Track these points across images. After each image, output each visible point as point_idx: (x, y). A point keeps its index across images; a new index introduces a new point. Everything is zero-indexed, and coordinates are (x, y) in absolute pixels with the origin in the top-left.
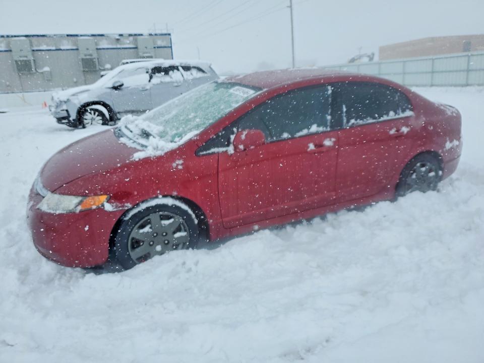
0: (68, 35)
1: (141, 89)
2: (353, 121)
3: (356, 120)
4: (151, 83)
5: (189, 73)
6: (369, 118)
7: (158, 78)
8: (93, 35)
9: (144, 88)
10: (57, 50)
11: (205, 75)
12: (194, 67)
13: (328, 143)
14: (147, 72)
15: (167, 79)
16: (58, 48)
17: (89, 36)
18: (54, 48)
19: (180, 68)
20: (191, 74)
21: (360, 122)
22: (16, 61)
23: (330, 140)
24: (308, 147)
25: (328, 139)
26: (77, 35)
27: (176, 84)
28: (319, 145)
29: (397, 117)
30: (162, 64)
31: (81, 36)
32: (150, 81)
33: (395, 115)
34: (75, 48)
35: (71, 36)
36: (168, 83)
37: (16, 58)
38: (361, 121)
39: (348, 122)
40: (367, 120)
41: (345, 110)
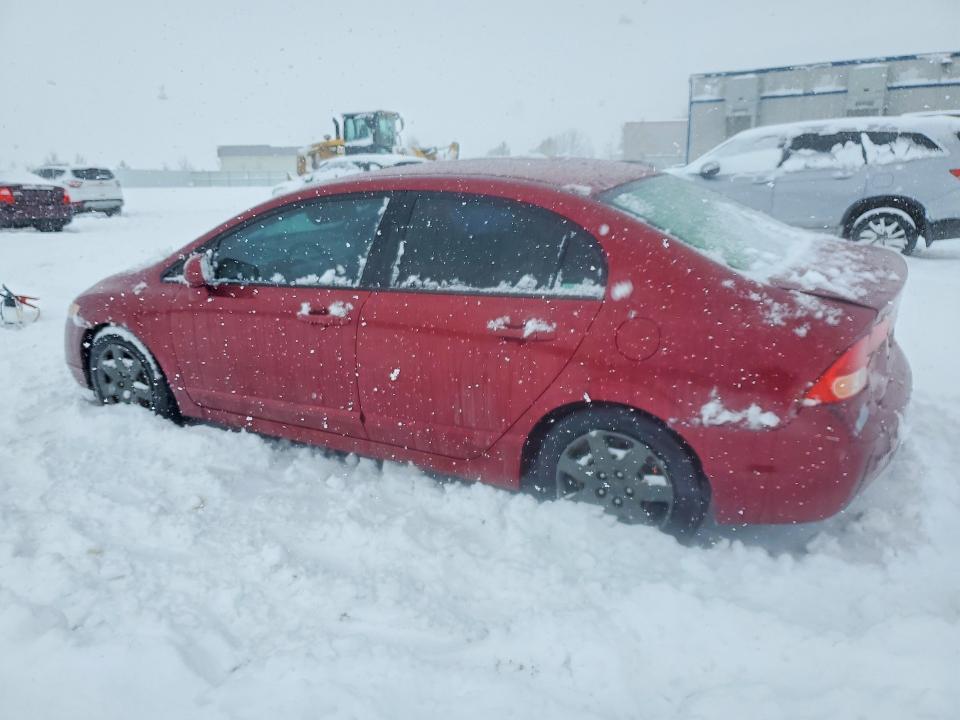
0: (835, 64)
1: (755, 180)
2: (412, 279)
3: (422, 278)
4: (781, 169)
5: (885, 148)
6: (456, 280)
7: (803, 159)
8: (888, 59)
9: (763, 179)
10: (806, 95)
11: (934, 153)
12: (905, 135)
13: (336, 310)
14: (781, 146)
15: (822, 161)
16: (809, 91)
17: (879, 61)
18: (800, 92)
19: (865, 138)
20: (892, 150)
21: (430, 284)
22: (728, 119)
23: (344, 306)
24: (300, 309)
25: (341, 303)
26: (853, 63)
27: (840, 174)
28: (319, 311)
29: (543, 291)
30: (821, 128)
31: (863, 62)
32: (780, 164)
33: (537, 287)
34: (842, 88)
35: (841, 64)
36: (824, 169)
37: (729, 114)
38: (435, 283)
39: (402, 277)
40: (450, 284)
41: (401, 251)
